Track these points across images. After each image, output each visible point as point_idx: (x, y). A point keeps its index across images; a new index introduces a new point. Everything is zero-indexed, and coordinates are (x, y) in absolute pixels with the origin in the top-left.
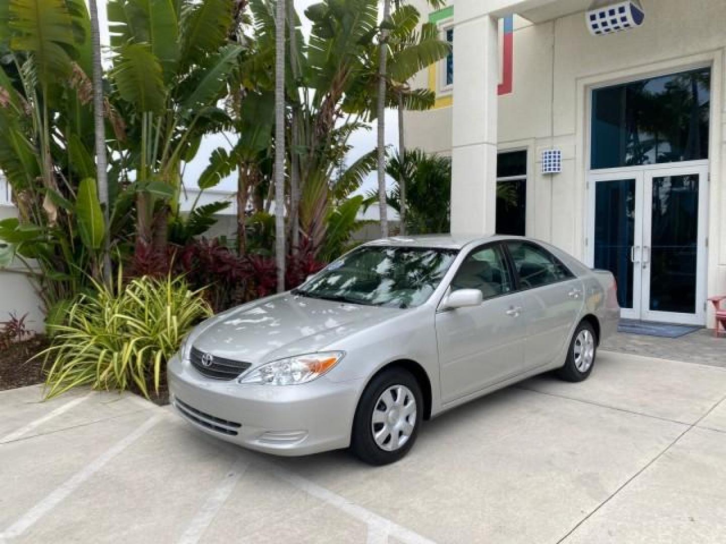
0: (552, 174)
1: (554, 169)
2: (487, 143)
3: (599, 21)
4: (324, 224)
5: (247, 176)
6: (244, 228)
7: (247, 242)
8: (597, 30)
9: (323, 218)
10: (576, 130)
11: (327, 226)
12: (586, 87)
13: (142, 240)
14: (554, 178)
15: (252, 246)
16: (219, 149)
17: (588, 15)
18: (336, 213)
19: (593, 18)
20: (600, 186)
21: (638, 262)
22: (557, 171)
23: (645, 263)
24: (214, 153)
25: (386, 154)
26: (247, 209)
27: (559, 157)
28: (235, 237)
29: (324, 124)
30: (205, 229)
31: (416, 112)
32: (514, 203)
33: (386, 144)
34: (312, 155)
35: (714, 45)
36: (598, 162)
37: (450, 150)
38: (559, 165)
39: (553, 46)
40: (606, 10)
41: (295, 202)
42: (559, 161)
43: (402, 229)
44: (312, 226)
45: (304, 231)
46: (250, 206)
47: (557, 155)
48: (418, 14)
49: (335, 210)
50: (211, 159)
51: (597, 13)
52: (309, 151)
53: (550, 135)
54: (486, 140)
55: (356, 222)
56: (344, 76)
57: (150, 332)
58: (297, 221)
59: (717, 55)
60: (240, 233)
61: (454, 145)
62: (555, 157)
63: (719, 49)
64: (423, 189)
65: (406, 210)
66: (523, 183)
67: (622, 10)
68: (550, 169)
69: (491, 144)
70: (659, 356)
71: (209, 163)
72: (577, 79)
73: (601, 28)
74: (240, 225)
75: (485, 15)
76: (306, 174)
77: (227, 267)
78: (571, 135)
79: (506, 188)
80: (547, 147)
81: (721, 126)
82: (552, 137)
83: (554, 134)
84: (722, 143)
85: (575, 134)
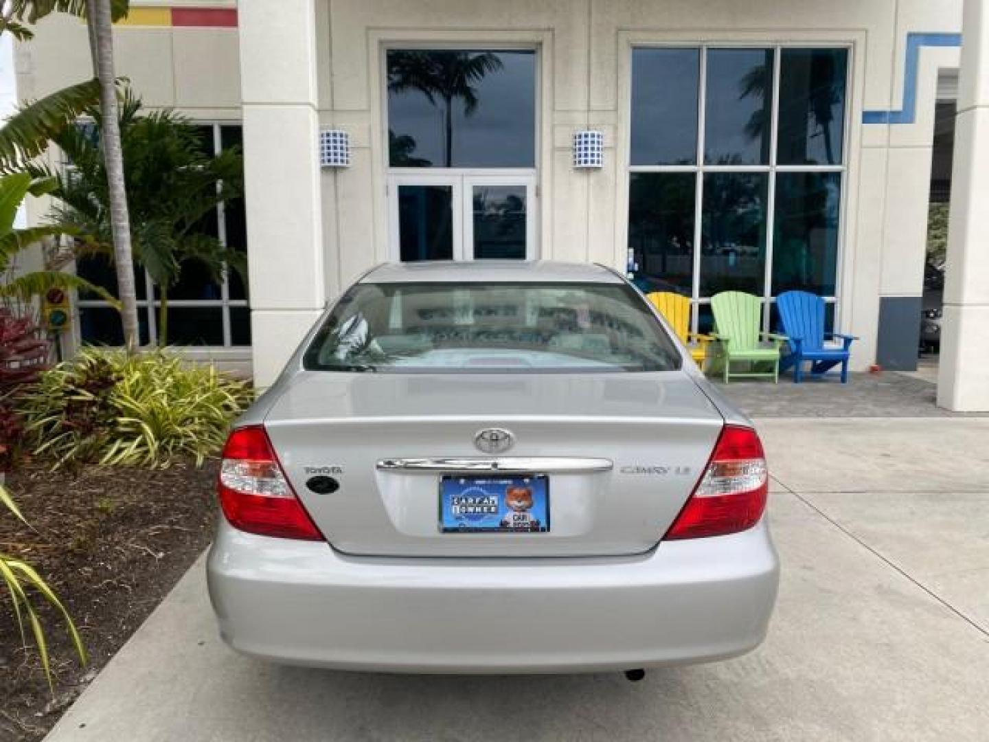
0: (335, 169)
10: (369, 104)
12: (380, 43)
14: (341, 175)
20: (404, 192)
22: (344, 164)
27: (347, 142)
35: (543, 22)
38: (347, 156)
42: (347, 149)
47: (344, 139)
53: (329, 107)
54: (310, 99)
59: (546, 38)
62: (341, 142)
63: (548, 29)
68: (335, 161)
69: (314, 108)
72: (368, 29)
78: (363, 111)
80: (325, 125)
81: (553, 128)
82: (333, 110)
83: (335, 108)
84: (554, 149)
85: (369, 111)
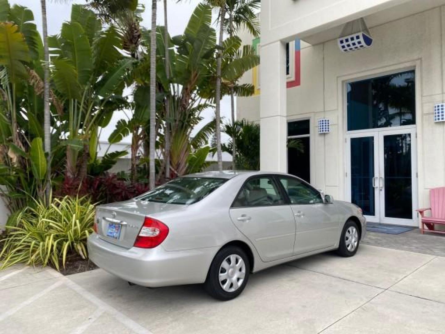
0: (325, 134)
1: (325, 131)
2: (280, 116)
3: (345, 44)
4: (186, 163)
5: (138, 136)
6: (135, 166)
7: (136, 175)
8: (345, 49)
9: (185, 160)
10: (338, 106)
11: (187, 164)
12: (343, 82)
13: (69, 174)
14: (326, 136)
15: (141, 177)
16: (121, 120)
17: (339, 40)
18: (194, 157)
19: (342, 42)
20: (353, 141)
21: (377, 187)
22: (327, 132)
23: (381, 188)
24: (119, 122)
25: (221, 122)
26: (137, 155)
27: (328, 123)
28: (130, 172)
29: (184, 105)
30: (110, 167)
31: (243, 97)
32: (302, 151)
33: (221, 116)
34: (177, 123)
35: (416, 57)
36: (352, 126)
37: (259, 120)
38: (328, 128)
39: (324, 58)
40: (349, 37)
41: (167, 150)
42: (328, 126)
43: (233, 167)
44: (178, 165)
45: (173, 168)
46: (139, 153)
47: (327, 122)
48: (241, 41)
49: (194, 156)
50: (117, 126)
51: (344, 39)
52: (175, 121)
53: (323, 110)
54: (279, 114)
55: (205, 162)
56: (195, 77)
57: (64, 229)
58: (168, 162)
59: (418, 63)
60: (132, 169)
61: (261, 116)
62: (325, 123)
63: (418, 59)
64: (247, 143)
65: (237, 156)
66: (308, 139)
67: (358, 37)
68: (323, 131)
69: (283, 116)
70: (382, 246)
71: (115, 128)
72: (338, 77)
73: (347, 48)
74: (133, 165)
75: (277, 41)
76: (173, 134)
77: (120, 190)
78: (335, 110)
79: (298, 142)
80: (321, 117)
81: (422, 104)
82: (324, 111)
83: (325, 110)
84: (423, 115)
85: (337, 109)
